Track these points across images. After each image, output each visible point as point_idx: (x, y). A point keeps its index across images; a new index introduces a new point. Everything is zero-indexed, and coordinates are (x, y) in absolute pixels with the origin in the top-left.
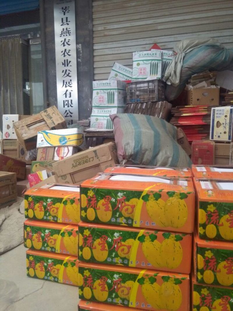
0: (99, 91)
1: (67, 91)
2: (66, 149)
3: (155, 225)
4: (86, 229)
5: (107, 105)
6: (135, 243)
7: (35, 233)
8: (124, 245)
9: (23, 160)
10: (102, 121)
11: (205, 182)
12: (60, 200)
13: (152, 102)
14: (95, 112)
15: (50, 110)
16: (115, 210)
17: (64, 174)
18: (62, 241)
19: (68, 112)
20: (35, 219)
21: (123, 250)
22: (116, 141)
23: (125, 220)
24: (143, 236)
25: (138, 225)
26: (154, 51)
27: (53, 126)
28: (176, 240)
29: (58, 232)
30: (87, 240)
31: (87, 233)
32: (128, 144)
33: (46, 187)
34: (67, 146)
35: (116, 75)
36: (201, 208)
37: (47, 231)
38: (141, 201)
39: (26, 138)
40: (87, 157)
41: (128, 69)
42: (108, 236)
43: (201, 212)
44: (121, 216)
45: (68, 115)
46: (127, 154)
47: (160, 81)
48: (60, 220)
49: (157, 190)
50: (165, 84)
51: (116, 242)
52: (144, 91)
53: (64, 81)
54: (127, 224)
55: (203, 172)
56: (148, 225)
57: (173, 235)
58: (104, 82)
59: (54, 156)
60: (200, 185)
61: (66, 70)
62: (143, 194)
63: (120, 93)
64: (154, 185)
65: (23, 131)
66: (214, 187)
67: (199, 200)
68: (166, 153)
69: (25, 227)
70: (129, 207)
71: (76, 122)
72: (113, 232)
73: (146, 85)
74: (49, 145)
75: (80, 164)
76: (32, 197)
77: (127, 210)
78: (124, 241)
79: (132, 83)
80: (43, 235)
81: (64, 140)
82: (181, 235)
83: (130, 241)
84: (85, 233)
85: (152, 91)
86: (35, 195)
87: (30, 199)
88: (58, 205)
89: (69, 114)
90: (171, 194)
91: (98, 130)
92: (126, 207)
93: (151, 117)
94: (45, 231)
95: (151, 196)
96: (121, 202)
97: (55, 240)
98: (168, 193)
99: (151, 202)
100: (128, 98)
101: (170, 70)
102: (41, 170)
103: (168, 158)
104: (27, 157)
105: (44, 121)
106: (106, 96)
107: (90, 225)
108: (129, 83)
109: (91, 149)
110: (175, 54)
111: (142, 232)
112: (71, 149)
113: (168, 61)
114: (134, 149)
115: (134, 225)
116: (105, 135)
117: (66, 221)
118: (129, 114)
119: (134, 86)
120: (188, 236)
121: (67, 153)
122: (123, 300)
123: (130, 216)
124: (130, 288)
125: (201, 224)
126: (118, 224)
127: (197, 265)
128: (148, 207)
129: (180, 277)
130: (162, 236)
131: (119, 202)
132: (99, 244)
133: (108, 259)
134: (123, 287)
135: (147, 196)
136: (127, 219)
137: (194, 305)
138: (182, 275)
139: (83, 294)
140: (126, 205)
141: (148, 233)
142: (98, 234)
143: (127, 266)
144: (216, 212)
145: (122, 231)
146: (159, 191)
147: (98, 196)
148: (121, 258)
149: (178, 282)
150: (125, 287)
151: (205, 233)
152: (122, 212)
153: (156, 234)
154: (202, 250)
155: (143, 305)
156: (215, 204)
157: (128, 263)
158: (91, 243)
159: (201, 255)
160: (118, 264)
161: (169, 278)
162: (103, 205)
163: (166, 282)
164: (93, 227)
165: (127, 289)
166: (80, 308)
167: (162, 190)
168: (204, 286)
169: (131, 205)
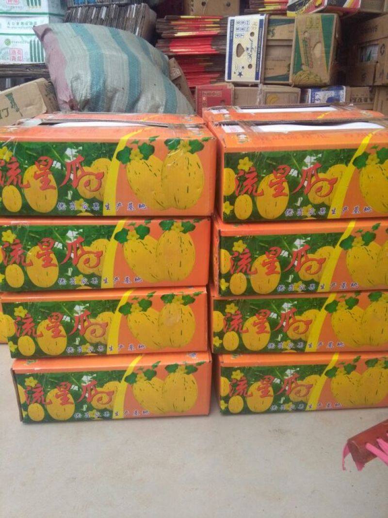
3: (145, 210)
4: (6, 229)
6: (109, 247)
8: (89, 252)
16: (64, 186)
21: (87, 261)
23: (86, 205)
24: (125, 232)
25: (113, 212)
28: (184, 232)
30: (12, 250)
31: (9, 237)
36: (227, 166)
38: (115, 163)
42: (56, 239)
43: (228, 174)
44: (77, 196)
49: (146, 138)
51: (74, 248)
54: (92, 211)
56: (134, 210)
57: (178, 224)
62: (119, 148)
64: (140, 131)
67: (224, 151)
70: (93, 177)
72: (63, 231)
77: (88, 183)
78: (89, 244)
82: (192, 221)
83: (99, 244)
84: (4, 239)
90: (172, 145)
92: (86, 178)
95: (135, 151)
96: (74, 168)
98: (167, 142)
99: (136, 164)
107: (13, 222)
115: (106, 213)
120: (205, 221)
122: (96, 345)
123: (96, 195)
124: (107, 324)
125: (227, 196)
126: (72, 214)
127: (220, 268)
128: (131, 175)
129: (191, 292)
130: (159, 227)
131: (70, 168)
132: (39, 256)
133: (61, 282)
134: (93, 324)
135: (128, 150)
136: (91, 201)
137: (214, 333)
138: (195, 289)
139: (17, 349)
140: (85, 174)
141: (133, 225)
142: (32, 237)
143: (97, 289)
144: (252, 172)
145: (83, 227)
146: (149, 140)
147: (23, 158)
148: (85, 276)
149: (189, 300)
150: (97, 324)
151: (233, 211)
152: (78, 188)
153: (149, 224)
154: (227, 242)
155: (131, 348)
156: (251, 156)
157: (100, 283)
158: (20, 256)
159: (226, 249)
160: (81, 288)
161: (173, 296)
162: (36, 177)
163: (169, 304)
164: (21, 225)
165: (101, 327)
166: (16, 372)
167: (156, 139)
168: (230, 300)
169: (96, 172)
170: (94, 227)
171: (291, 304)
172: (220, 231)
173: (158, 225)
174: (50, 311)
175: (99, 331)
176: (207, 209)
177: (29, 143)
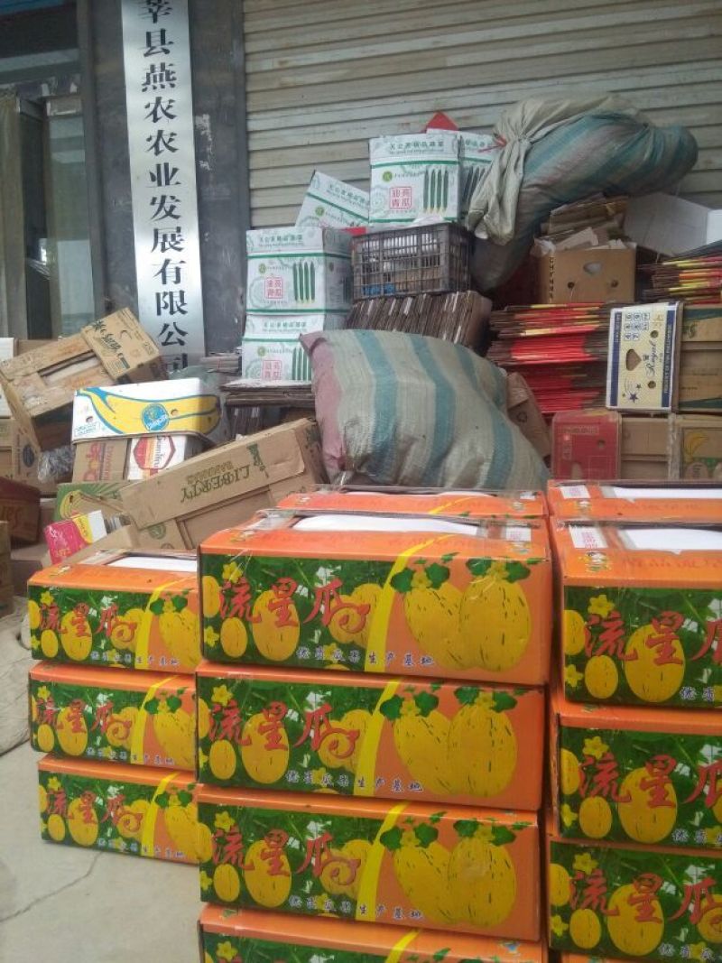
0: (266, 261)
1: (167, 262)
2: (165, 443)
3: (431, 667)
4: (219, 683)
5: (292, 305)
6: (370, 723)
7: (66, 705)
8: (339, 731)
9: (30, 482)
10: (278, 356)
11: (584, 530)
12: (140, 600)
13: (434, 295)
14: (256, 328)
15: (112, 323)
16: (310, 621)
17: (157, 520)
18: (149, 725)
19: (171, 329)
20: (62, 660)
21: (334, 745)
22: (319, 416)
23: (339, 653)
24: (397, 701)
25: (379, 665)
26: (435, 134)
27: (122, 371)
28: (498, 709)
29: (135, 698)
30: (224, 717)
31: (222, 696)
32: (354, 422)
33: (96, 559)
34: (169, 436)
35: (320, 211)
36: (570, 606)
37: (102, 698)
38: (388, 591)
39: (36, 413)
40: (229, 465)
41: (355, 191)
42: (289, 705)
43: (570, 619)
44: (327, 639)
45: (173, 339)
46: (352, 454)
47: (454, 228)
48: (143, 662)
49: (437, 556)
50: (470, 237)
51: (314, 721)
52: (407, 260)
53: (156, 232)
54: (348, 663)
55: (579, 500)
56: (412, 666)
57: (486, 694)
58: (282, 232)
59: (126, 467)
60: (569, 540)
61: (164, 198)
62: (396, 570)
63: (331, 267)
64: (430, 542)
65: (29, 390)
66: (610, 543)
67: (564, 582)
68: (472, 448)
69: (34, 685)
70: (353, 612)
71: (196, 361)
72: (302, 691)
73: (412, 240)
74: (112, 433)
75: (206, 488)
76: (52, 593)
77: (346, 619)
78: (339, 717)
79: (370, 236)
80: (89, 709)
81: (158, 417)
82: (510, 692)
83: (355, 718)
84: (214, 698)
85: (431, 261)
86: (61, 584)
87: (47, 599)
88: (134, 614)
89: (176, 335)
90: (478, 568)
91: (264, 384)
92: (342, 613)
93: (428, 338)
94: (94, 697)
95: (420, 574)
96: (326, 596)
97: (128, 725)
98: (470, 563)
99: (420, 594)
100: (358, 282)
101: (484, 193)
102: (87, 511)
103: (480, 463)
104: (44, 470)
105: (95, 356)
106: (288, 277)
107: (232, 673)
108: (360, 234)
109: (242, 441)
110: (500, 143)
111: (391, 687)
112: (180, 443)
113: (479, 165)
114: (375, 436)
115: (368, 667)
116: (288, 398)
117: (163, 665)
118: (360, 332)
119: (374, 244)
120: (534, 693)
121: (170, 455)
122: (338, 899)
123: (356, 638)
124: (358, 863)
125: (571, 657)
126: (317, 666)
127: (560, 784)
128: (411, 612)
129: (509, 820)
130: (454, 697)
131: (321, 596)
132: (262, 730)
133: (290, 776)
134: (335, 860)
135: (408, 574)
136: (347, 648)
137: (553, 907)
138: (516, 816)
139: (212, 887)
140: (341, 606)
141: (412, 690)
142: (256, 699)
143: (346, 794)
144: (614, 619)
145: (331, 688)
146: (442, 559)
147: (257, 580)
148: (330, 770)
149: (504, 837)
150: (342, 860)
151: (582, 682)
152: (329, 626)
153: (437, 691)
154: (574, 737)
155: (398, 914)
156: (611, 593)
157: (351, 785)
158: (234, 728)
159: (570, 750)
160: (321, 791)
161: (475, 825)
162: (272, 607)
163: (467, 839)
164: (241, 678)
165: (349, 866)
166: (205, 929)
167: (454, 557)
168: (582, 845)
169: (358, 603)
170: (349, 689)
171: (704, 870)
172: (558, 715)
173: (453, 694)
174: (268, 825)
175: (345, 874)
176: (537, 674)
177: (268, 559)
